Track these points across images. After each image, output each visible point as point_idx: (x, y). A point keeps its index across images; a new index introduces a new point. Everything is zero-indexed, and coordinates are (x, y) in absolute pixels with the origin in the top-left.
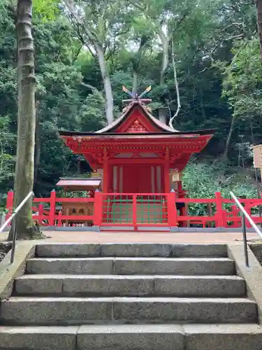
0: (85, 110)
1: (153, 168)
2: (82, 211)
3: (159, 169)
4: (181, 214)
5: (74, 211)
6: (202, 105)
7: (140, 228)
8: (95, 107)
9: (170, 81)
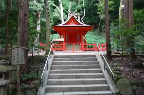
0: (54, 14)
1: (77, 35)
2: (59, 47)
3: (79, 35)
4: (85, 48)
5: (57, 47)
6: (92, 12)
7: (74, 52)
8: (57, 13)
9: (81, 5)
